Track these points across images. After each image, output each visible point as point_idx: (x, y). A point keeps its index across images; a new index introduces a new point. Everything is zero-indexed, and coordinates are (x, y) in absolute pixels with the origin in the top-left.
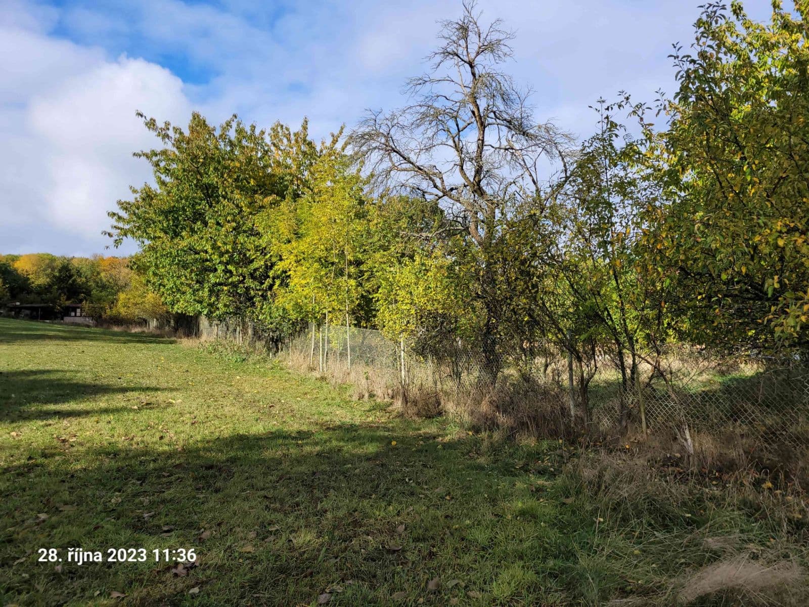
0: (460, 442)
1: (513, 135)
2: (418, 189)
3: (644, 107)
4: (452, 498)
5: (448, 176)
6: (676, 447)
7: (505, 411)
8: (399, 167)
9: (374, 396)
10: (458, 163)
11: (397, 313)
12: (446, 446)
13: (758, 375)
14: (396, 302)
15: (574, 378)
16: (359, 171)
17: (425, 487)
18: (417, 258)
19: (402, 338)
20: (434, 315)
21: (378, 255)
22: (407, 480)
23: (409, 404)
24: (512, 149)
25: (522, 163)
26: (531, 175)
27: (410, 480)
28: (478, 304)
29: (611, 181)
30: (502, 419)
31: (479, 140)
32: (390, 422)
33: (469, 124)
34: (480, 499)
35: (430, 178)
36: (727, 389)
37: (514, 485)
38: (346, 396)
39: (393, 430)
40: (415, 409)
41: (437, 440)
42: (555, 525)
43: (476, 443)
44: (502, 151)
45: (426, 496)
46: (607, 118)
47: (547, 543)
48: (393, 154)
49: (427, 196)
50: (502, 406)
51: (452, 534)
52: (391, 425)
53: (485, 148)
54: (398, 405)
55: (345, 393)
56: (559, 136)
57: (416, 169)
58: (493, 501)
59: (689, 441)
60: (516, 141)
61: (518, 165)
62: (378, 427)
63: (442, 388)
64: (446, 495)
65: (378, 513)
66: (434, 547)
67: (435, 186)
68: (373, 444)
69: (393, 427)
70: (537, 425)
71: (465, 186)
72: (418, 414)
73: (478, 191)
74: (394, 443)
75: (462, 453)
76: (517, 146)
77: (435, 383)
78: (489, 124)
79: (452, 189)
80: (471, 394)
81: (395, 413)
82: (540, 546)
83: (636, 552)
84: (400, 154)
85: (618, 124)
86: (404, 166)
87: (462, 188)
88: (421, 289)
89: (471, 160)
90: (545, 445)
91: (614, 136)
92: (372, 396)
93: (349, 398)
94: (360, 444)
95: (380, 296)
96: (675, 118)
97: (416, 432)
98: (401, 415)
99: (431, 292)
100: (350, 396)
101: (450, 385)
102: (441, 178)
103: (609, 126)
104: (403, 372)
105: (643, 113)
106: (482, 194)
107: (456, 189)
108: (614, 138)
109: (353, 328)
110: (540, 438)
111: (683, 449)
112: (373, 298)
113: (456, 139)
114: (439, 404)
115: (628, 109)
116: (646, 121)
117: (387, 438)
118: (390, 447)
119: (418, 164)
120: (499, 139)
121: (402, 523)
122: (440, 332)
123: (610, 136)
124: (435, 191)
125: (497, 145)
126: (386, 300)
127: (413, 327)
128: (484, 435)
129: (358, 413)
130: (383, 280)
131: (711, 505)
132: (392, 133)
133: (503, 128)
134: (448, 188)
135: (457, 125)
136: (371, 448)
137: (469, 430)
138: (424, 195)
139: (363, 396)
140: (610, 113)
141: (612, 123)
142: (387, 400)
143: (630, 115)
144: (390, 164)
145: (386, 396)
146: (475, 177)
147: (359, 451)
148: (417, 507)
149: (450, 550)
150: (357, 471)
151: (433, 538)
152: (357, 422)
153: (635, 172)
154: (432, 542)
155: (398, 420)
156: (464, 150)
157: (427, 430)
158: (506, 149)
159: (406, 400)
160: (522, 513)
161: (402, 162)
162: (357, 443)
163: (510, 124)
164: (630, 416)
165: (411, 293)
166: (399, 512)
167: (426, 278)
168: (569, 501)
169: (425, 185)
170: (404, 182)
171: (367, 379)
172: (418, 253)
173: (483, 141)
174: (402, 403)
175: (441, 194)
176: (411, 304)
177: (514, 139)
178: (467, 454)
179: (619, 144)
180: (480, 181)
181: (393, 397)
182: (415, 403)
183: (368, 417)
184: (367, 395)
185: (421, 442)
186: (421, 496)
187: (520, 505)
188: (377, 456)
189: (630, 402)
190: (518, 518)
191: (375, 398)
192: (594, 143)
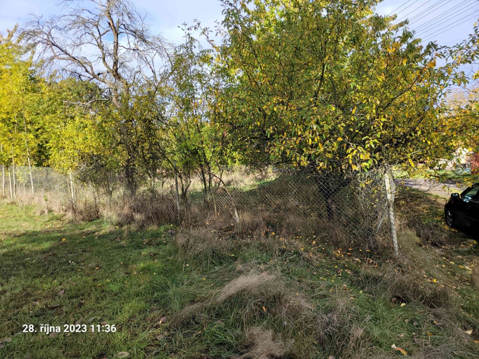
0: (111, 233)
1: (138, 41)
2: (75, 72)
3: (209, 30)
4: (100, 268)
5: (95, 65)
6: (231, 221)
7: (138, 211)
8: (59, 56)
9: (52, 211)
10: (101, 56)
11: (65, 156)
12: (100, 237)
13: (276, 179)
14: (64, 148)
15: (179, 188)
16: (32, 58)
17: (82, 264)
18: (77, 119)
19: (70, 172)
20: (91, 157)
21: (47, 117)
22: (70, 262)
23: (77, 214)
24: (138, 50)
25: (145, 59)
26: (151, 68)
27: (72, 261)
28: (120, 148)
29: (193, 73)
30: (138, 217)
31: (115, 42)
32: (64, 227)
33: (107, 31)
34: (117, 265)
35: (83, 66)
36: (262, 188)
37: (141, 254)
38: (31, 213)
39: (65, 231)
40: (81, 217)
41: (95, 234)
42: (162, 273)
43: (121, 233)
44: (132, 51)
45: (82, 269)
46: (189, 34)
47: (155, 284)
48: (54, 47)
49: (82, 78)
50: (136, 209)
51: (96, 290)
52: (63, 229)
53: (119, 48)
54: (70, 215)
55: (31, 211)
56: (167, 44)
57: (72, 59)
58: (126, 265)
59: (237, 216)
60: (140, 45)
61: (143, 61)
62: (53, 231)
63: (100, 202)
64: (96, 267)
65: (45, 286)
66: (82, 300)
67: (87, 71)
68: (48, 242)
69: (65, 230)
70: (158, 218)
71: (108, 72)
72: (83, 220)
73: (117, 76)
74: (64, 240)
75: (111, 240)
76: (141, 48)
77: (95, 199)
78: (120, 32)
79: (99, 74)
80: (119, 203)
81: (67, 221)
82: (151, 286)
83: (204, 279)
84: (58, 48)
85: (195, 39)
86: (62, 56)
87: (106, 74)
88: (81, 139)
89: (110, 55)
90: (162, 229)
91: (193, 46)
92: (50, 211)
93: (34, 215)
94: (38, 244)
95: (51, 144)
96: (226, 38)
97: (81, 231)
98: (71, 222)
99: (88, 141)
100: (34, 213)
101: (104, 199)
102: (91, 66)
103: (190, 40)
104: (72, 194)
105: (208, 34)
106: (119, 78)
107: (102, 74)
108: (193, 47)
109: (34, 168)
110: (159, 225)
111: (235, 221)
112: (46, 146)
113: (99, 40)
114: (98, 212)
115: (200, 31)
116: (210, 39)
117: (59, 237)
118: (61, 242)
119: (73, 56)
120: (129, 43)
121: (62, 289)
122: (96, 167)
123: (191, 46)
124: (87, 74)
125: (128, 47)
126: (56, 147)
127: (77, 164)
128: (125, 227)
129: (39, 224)
130: (53, 133)
131: (245, 248)
132: (52, 32)
133: (131, 36)
134: (96, 73)
135: (99, 31)
136: (46, 245)
137: (117, 225)
138: (80, 77)
139: (44, 212)
140: (190, 32)
141: (192, 38)
142: (62, 213)
143: (201, 34)
144: (52, 54)
145: (61, 210)
146: (114, 66)
147: (37, 248)
148: (74, 277)
149: (93, 299)
150: (34, 261)
151: (83, 295)
152: (38, 229)
153: (207, 69)
154: (81, 297)
155: (68, 225)
156: (105, 48)
157: (90, 229)
158: (134, 50)
159: (74, 211)
160: (143, 269)
161: (60, 53)
162: (36, 243)
163: (135, 33)
164: (208, 206)
165: (74, 142)
166: (61, 283)
167: (84, 132)
168: (171, 258)
169: (80, 70)
170: (64, 67)
171: (46, 200)
172: (78, 115)
173: (117, 43)
174: (72, 213)
175: (92, 77)
176: (75, 149)
177: (139, 44)
178: (114, 240)
179: (196, 51)
180: (117, 69)
181: (66, 211)
182: (81, 213)
183: (47, 225)
184: (46, 211)
185: (84, 237)
186: (78, 270)
187: (142, 265)
188: (50, 249)
189: (208, 199)
190: (141, 273)
191: (53, 212)
192: (182, 49)
